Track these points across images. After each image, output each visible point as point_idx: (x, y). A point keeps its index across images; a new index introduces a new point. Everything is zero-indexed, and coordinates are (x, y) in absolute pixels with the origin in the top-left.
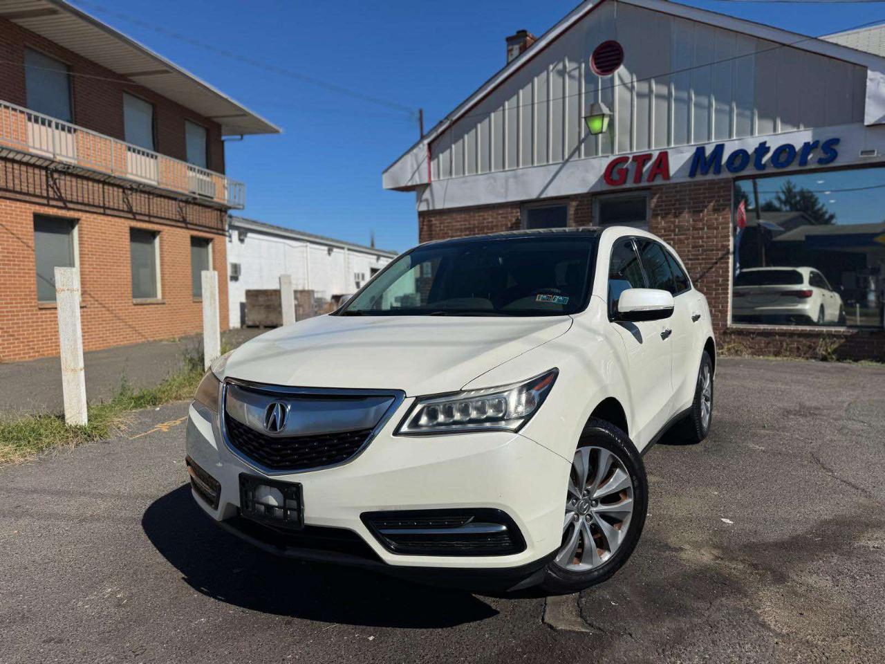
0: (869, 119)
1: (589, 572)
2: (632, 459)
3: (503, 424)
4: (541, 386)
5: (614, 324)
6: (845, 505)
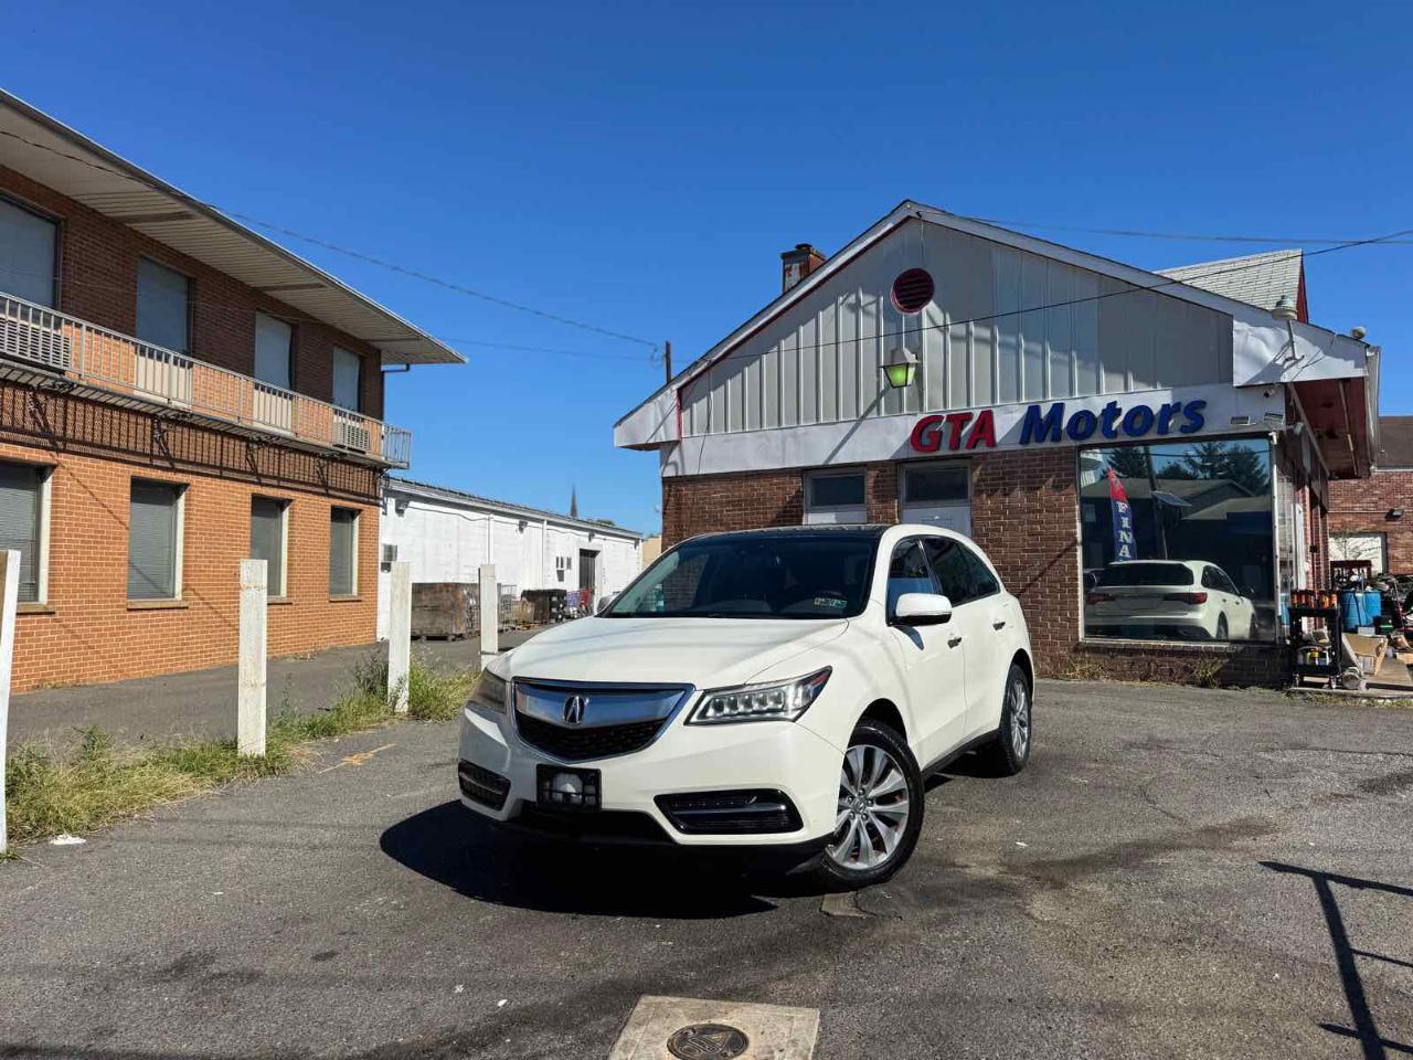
0: (1239, 380)
1: (866, 871)
3: (782, 714)
4: (816, 682)
5: (892, 628)
6: (1154, 831)
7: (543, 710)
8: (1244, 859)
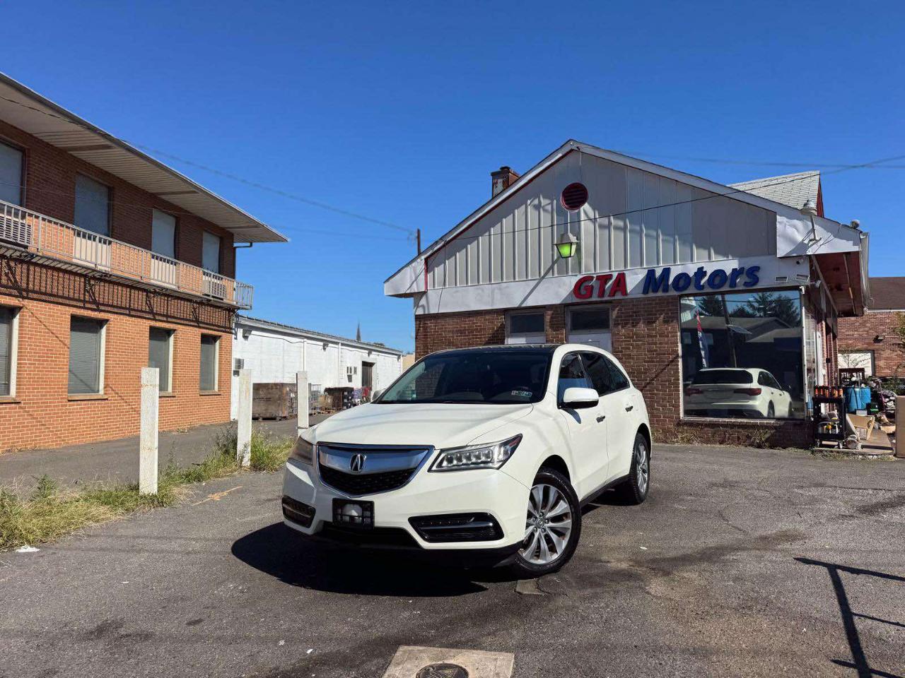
0: (780, 253)
1: (544, 565)
2: (570, 493)
3: (490, 465)
4: (512, 444)
5: (561, 410)
6: (728, 539)
7: (337, 463)
8: (785, 556)
